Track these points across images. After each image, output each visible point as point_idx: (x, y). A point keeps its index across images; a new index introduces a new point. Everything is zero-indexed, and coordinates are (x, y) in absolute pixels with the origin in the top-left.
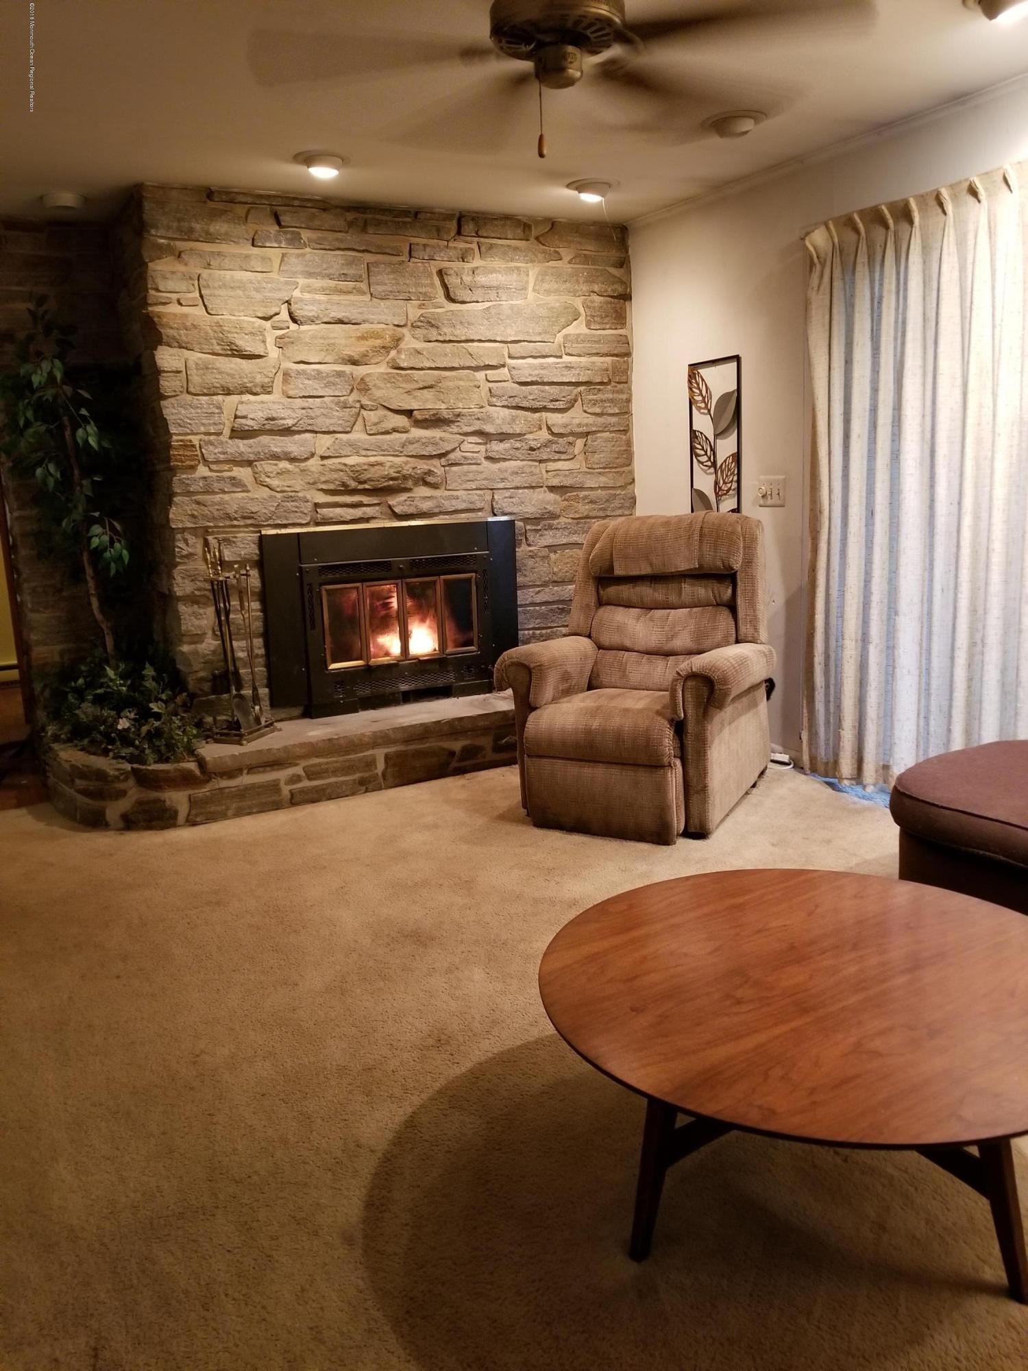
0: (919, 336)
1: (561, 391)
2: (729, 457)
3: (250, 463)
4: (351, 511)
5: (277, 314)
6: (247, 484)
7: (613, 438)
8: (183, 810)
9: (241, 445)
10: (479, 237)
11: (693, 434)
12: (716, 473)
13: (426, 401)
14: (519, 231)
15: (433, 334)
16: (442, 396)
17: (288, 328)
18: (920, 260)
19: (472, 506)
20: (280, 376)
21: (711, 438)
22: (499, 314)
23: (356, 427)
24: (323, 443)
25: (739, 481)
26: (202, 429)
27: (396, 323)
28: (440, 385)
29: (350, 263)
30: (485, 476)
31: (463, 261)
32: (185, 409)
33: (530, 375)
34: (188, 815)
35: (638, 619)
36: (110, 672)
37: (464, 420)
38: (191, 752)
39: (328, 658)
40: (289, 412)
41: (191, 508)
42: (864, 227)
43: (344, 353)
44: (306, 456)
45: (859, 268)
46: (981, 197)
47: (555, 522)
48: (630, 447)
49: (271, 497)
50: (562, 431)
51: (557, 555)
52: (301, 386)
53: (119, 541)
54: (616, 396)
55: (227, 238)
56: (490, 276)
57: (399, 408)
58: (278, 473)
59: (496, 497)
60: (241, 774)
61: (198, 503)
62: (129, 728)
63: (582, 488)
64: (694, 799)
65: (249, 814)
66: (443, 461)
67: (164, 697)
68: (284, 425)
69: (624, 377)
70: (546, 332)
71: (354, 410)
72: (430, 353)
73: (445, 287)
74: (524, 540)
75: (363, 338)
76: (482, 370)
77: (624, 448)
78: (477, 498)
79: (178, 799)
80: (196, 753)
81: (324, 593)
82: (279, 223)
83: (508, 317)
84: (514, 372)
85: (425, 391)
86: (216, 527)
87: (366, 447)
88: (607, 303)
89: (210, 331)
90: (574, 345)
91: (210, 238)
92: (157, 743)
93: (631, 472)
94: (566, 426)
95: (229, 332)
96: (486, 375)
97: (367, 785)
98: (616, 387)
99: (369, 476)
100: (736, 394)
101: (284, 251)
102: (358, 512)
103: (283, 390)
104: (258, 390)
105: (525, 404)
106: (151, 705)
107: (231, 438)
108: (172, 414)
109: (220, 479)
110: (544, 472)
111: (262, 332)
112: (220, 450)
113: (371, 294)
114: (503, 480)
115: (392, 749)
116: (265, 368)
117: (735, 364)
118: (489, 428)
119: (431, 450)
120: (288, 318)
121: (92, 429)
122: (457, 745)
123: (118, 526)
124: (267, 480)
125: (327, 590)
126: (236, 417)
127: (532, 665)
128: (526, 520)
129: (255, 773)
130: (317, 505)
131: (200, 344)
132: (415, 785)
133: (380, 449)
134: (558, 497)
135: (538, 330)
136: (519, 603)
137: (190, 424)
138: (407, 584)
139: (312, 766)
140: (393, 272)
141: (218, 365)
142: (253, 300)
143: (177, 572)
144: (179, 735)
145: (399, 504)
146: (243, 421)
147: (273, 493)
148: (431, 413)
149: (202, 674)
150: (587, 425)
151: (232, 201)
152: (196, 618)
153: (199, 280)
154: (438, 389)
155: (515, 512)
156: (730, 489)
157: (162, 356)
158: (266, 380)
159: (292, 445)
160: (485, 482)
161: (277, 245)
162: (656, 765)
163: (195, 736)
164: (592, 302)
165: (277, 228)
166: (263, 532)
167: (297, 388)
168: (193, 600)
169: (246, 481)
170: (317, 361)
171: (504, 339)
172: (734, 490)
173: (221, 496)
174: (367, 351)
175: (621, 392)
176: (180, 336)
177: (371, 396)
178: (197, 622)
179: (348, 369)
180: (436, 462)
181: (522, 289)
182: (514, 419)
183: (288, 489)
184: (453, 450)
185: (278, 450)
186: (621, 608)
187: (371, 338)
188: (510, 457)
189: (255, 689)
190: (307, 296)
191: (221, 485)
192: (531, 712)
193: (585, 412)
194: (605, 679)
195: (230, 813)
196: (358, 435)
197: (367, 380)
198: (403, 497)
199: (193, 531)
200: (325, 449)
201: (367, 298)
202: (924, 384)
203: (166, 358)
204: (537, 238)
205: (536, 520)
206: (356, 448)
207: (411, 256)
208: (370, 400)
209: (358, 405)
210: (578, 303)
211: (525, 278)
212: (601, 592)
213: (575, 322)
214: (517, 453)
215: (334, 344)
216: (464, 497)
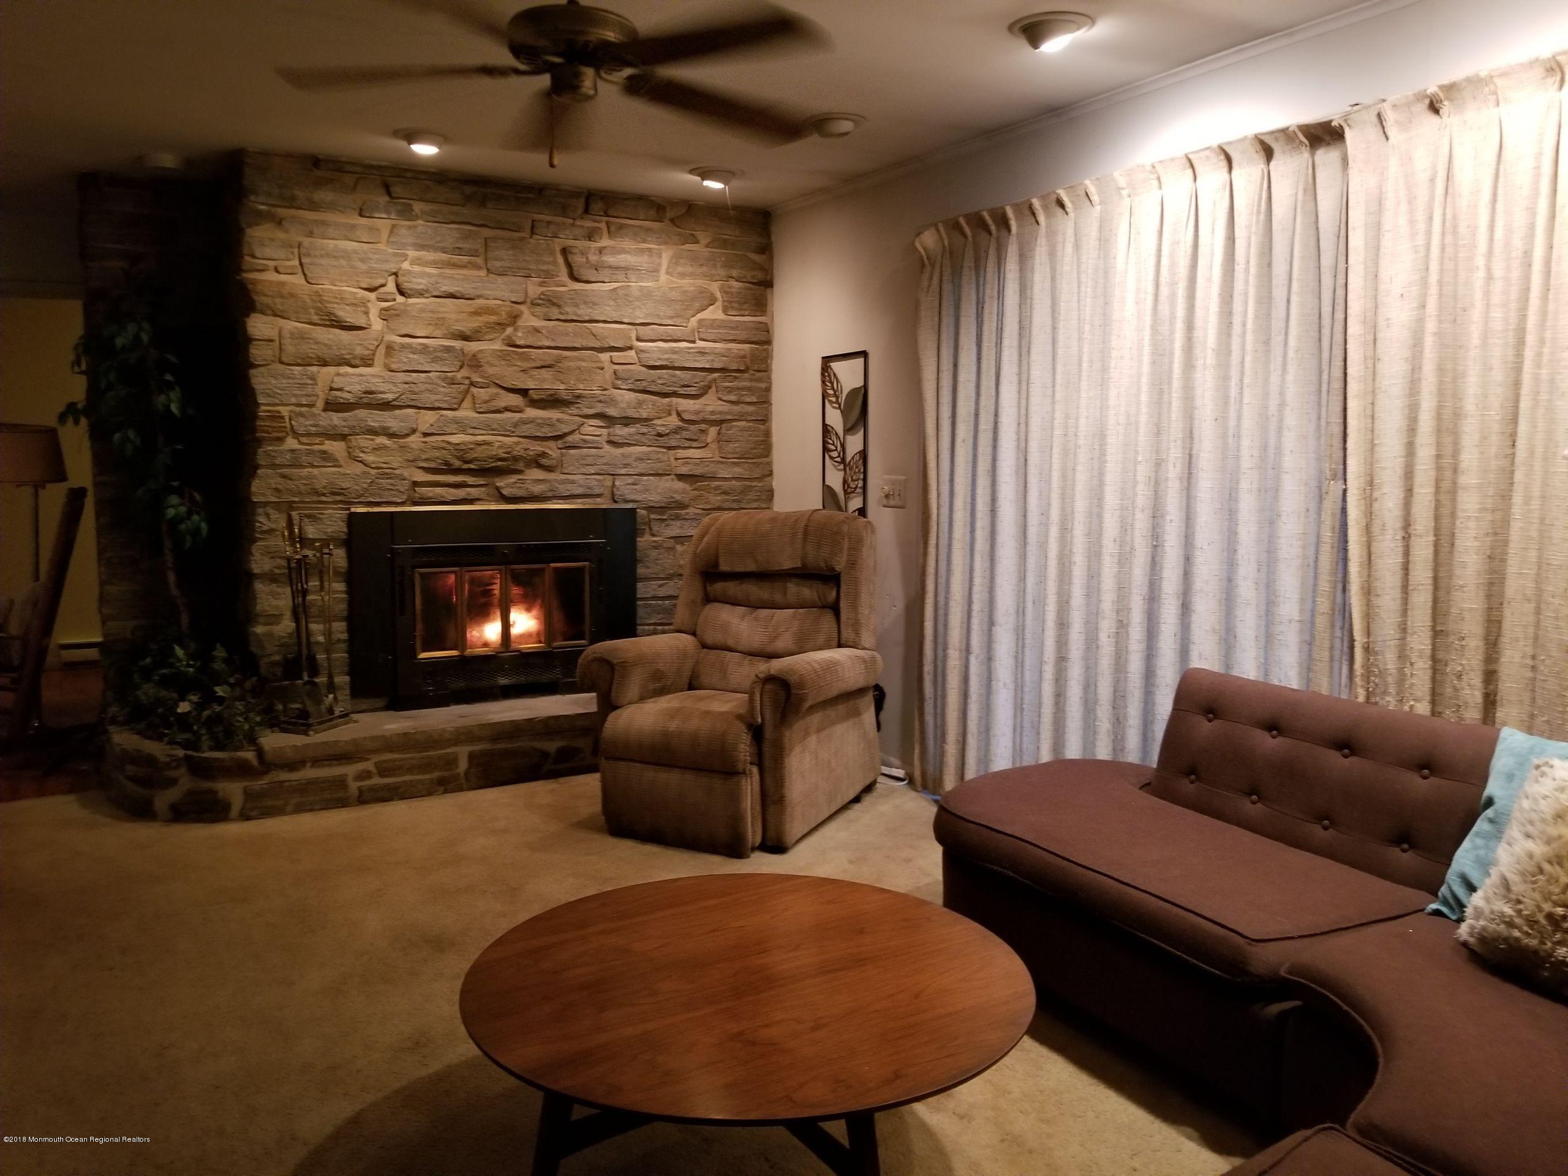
0: (1015, 343)
1: (694, 377)
2: (856, 454)
3: (343, 437)
4: (452, 490)
5: (383, 286)
6: (339, 458)
7: (750, 427)
8: (237, 803)
9: (335, 419)
10: (608, 216)
11: (826, 430)
12: (845, 470)
13: (544, 380)
14: (653, 212)
15: (554, 313)
16: (561, 377)
17: (394, 300)
18: (1018, 268)
19: (589, 492)
20: (382, 350)
21: (841, 434)
22: (627, 295)
23: (465, 404)
24: (427, 419)
25: (865, 480)
26: (293, 400)
27: (514, 300)
28: (559, 365)
29: (466, 237)
30: (605, 461)
31: (590, 240)
32: (276, 378)
33: (659, 359)
34: (242, 809)
35: (743, 618)
36: (179, 652)
37: (586, 402)
38: (252, 740)
39: (418, 645)
40: (390, 386)
41: (275, 481)
42: (972, 232)
43: (454, 327)
44: (407, 432)
45: (966, 271)
46: (1068, 210)
47: (683, 512)
48: (769, 437)
49: (364, 473)
50: (693, 418)
51: (684, 547)
52: (405, 360)
53: (198, 513)
54: (754, 384)
55: (332, 207)
56: (619, 257)
57: (513, 387)
58: (375, 449)
59: (617, 483)
60: (304, 767)
61: (284, 476)
62: (189, 712)
63: (714, 478)
64: (772, 809)
65: (311, 810)
66: (560, 443)
67: (232, 680)
68: (383, 399)
69: (763, 366)
70: (678, 316)
71: (463, 387)
72: (549, 332)
73: (569, 266)
74: (648, 530)
75: (476, 313)
76: (607, 351)
77: (762, 439)
78: (595, 483)
79: (233, 790)
80: (257, 742)
81: (417, 575)
82: (389, 194)
83: (638, 299)
84: (642, 355)
85: (543, 371)
86: (302, 502)
87: (474, 425)
88: (746, 288)
89: (308, 301)
90: (709, 331)
91: (314, 206)
92: (216, 730)
93: (770, 464)
94: (698, 413)
95: (329, 302)
96: (611, 356)
97: (447, 785)
98: (754, 374)
99: (475, 455)
100: (863, 391)
101: (394, 222)
102: (461, 493)
103: (385, 363)
104: (358, 362)
105: (653, 388)
106: (217, 689)
107: (325, 410)
108: (262, 384)
109: (310, 453)
110: (672, 459)
111: (364, 303)
112: (312, 422)
113: (488, 270)
114: (626, 466)
115: (477, 747)
116: (365, 340)
117: (862, 360)
118: (612, 412)
119: (547, 431)
120: (394, 290)
121: (175, 395)
122: (553, 746)
123: (198, 497)
124: (362, 455)
125: (421, 574)
126: (332, 389)
127: (615, 661)
128: (651, 509)
129: (319, 766)
130: (415, 484)
131: (297, 312)
132: (500, 788)
133: (489, 428)
134: (687, 487)
135: (670, 313)
136: (638, 596)
137: (280, 394)
138: (512, 570)
139: (385, 761)
140: (513, 248)
141: (314, 335)
142: (358, 271)
143: (257, 549)
144: (239, 722)
145: (508, 486)
146: (338, 393)
147: (368, 469)
148: (549, 392)
149: (277, 658)
150: (721, 413)
151: (340, 170)
152: (273, 597)
153: (299, 248)
154: (557, 368)
155: (638, 499)
156: (856, 487)
157: (254, 324)
158: (367, 352)
159: (391, 420)
160: (605, 467)
161: (385, 216)
162: (730, 772)
163: (259, 724)
164: (730, 287)
165: (387, 198)
166: (353, 510)
167: (400, 362)
168: (272, 578)
169: (338, 456)
170: (424, 335)
171: (631, 321)
172: (860, 488)
173: (310, 470)
174: (480, 327)
175: (760, 380)
176: (275, 304)
177: (482, 374)
178: (274, 602)
179: (457, 344)
180: (551, 444)
181: (654, 271)
182: (640, 404)
183: (384, 465)
184: (573, 432)
185: (376, 424)
186: (728, 606)
187: (486, 313)
188: (634, 442)
189: (331, 677)
190: (417, 268)
191: (309, 459)
192: (611, 712)
193: (720, 399)
194: (705, 680)
195: (289, 808)
196: (466, 413)
197: (480, 356)
198: (513, 479)
199: (277, 506)
200: (428, 425)
201: (483, 273)
202: (1019, 392)
203: (259, 326)
204: (672, 220)
205: (662, 509)
206: (462, 426)
207: (533, 233)
208: (482, 377)
209: (467, 382)
210: (715, 287)
211: (658, 261)
212: (709, 588)
213: (711, 307)
214: (644, 439)
215: (444, 318)
216: (582, 482)
